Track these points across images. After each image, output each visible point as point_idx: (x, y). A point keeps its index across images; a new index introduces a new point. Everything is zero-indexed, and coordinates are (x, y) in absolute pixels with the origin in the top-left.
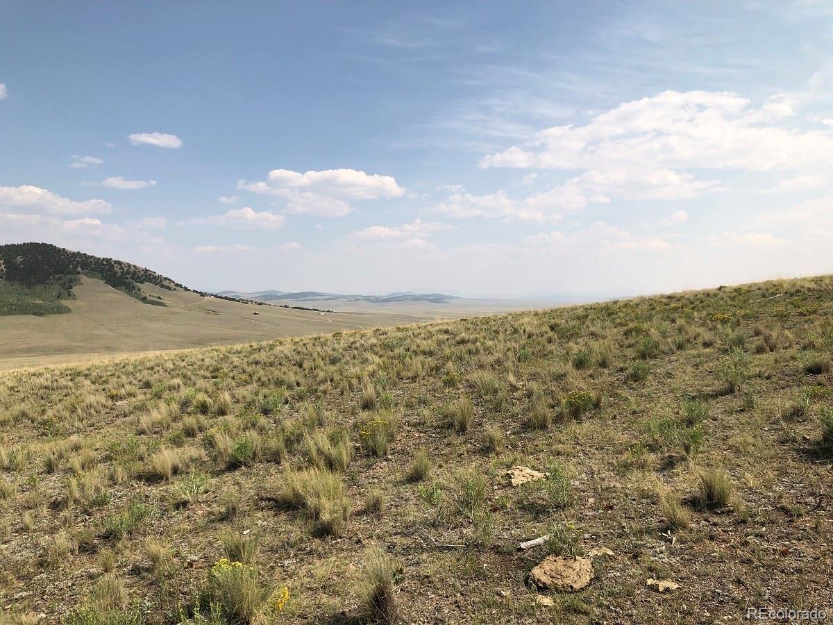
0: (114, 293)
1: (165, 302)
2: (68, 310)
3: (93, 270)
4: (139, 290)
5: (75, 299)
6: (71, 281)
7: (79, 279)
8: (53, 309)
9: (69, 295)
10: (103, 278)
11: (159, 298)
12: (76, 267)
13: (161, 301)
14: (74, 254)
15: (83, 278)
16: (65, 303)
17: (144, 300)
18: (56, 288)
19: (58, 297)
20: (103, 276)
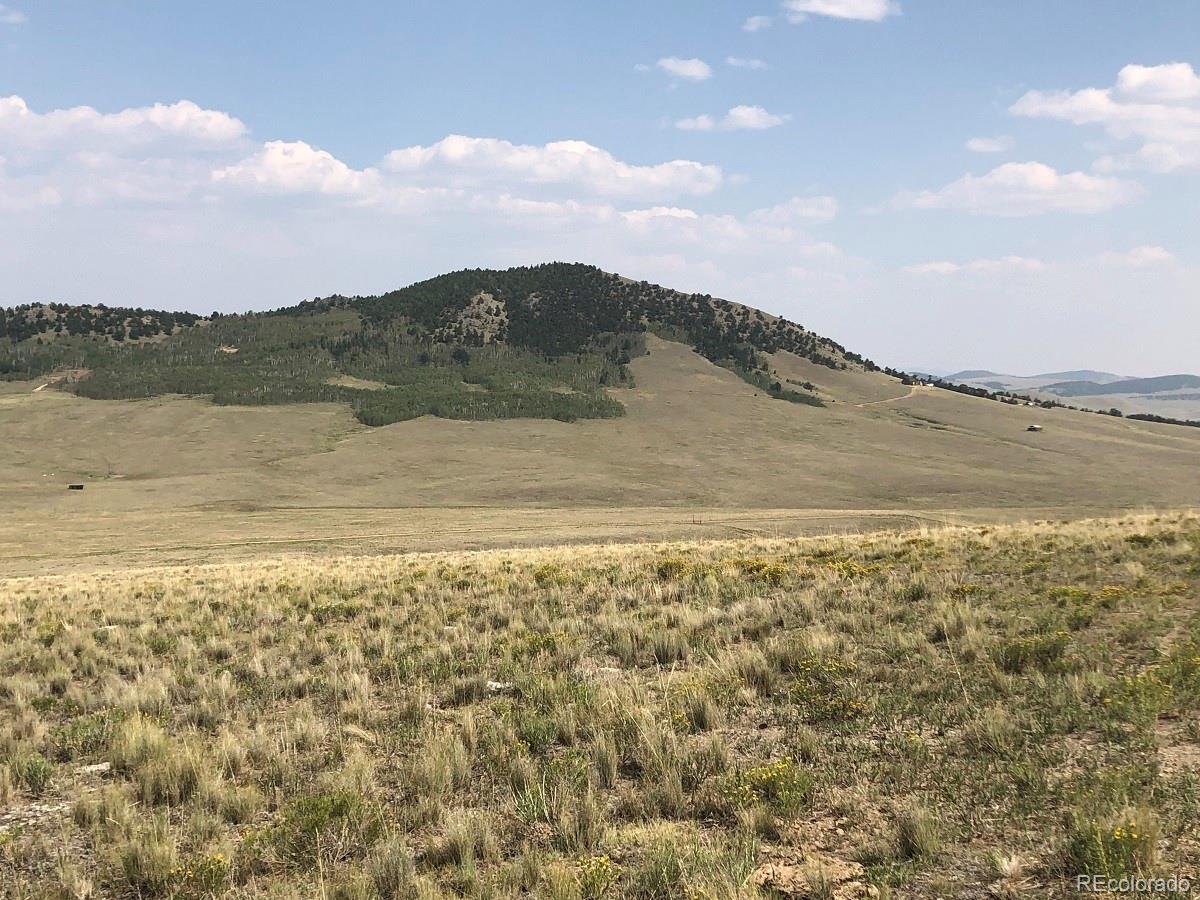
0: (713, 373)
1: (820, 395)
2: (618, 411)
3: (672, 321)
4: (765, 368)
5: (632, 386)
6: (626, 347)
7: (643, 342)
8: (590, 407)
9: (623, 377)
10: (691, 340)
11: (808, 387)
12: (637, 315)
13: (813, 393)
14: (635, 286)
15: (652, 341)
16: (613, 393)
17: (776, 391)
18: (598, 363)
19: (602, 381)
20: (691, 334)
